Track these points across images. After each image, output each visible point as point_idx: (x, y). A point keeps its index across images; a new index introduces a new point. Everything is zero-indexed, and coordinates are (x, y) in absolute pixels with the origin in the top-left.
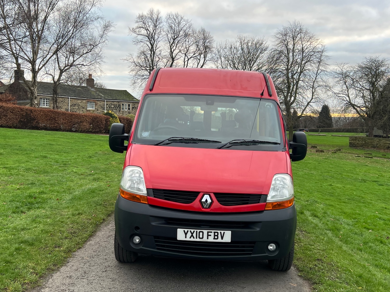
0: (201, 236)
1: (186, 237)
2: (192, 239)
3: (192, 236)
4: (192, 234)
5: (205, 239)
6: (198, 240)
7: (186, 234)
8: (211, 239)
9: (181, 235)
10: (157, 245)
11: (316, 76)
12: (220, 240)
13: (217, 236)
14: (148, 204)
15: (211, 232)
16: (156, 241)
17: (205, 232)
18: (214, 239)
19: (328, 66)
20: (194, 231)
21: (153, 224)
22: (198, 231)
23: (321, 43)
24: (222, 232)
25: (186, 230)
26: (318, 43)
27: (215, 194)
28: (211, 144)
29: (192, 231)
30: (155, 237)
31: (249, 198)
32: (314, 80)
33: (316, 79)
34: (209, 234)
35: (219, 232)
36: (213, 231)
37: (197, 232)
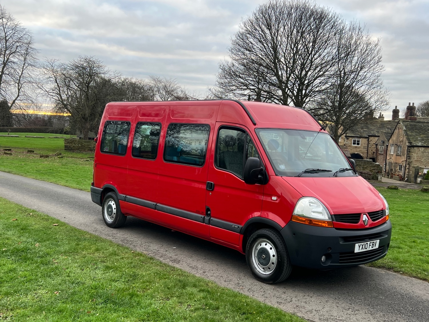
0: (366, 248)
1: (359, 250)
2: (362, 250)
3: (362, 248)
4: (362, 246)
5: (368, 249)
6: (365, 250)
7: (359, 247)
8: (371, 249)
9: (358, 248)
10: (340, 260)
11: (23, 71)
12: (374, 248)
13: (373, 245)
14: (334, 228)
15: (371, 243)
16: (341, 257)
17: (369, 243)
18: (372, 247)
19: (37, 60)
21: (341, 243)
22: (366, 243)
23: (29, 34)
24: (376, 241)
25: (360, 244)
26: (24, 33)
29: (363, 243)
30: (341, 253)
32: (20, 75)
33: (22, 73)
35: (374, 241)
36: (372, 242)
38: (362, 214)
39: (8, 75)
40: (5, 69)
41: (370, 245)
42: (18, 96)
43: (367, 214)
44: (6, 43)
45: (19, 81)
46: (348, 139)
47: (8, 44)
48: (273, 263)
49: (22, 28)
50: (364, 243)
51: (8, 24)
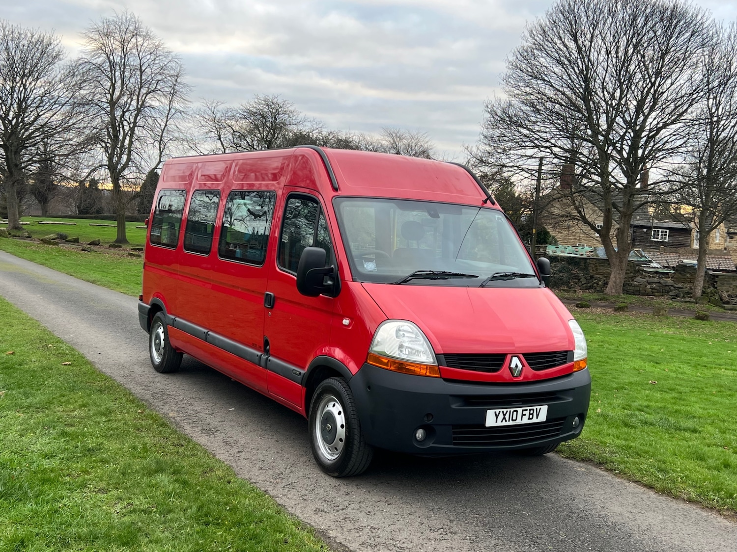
0: (514, 418)
1: (496, 422)
2: (504, 424)
3: (504, 418)
4: (504, 415)
5: (519, 422)
6: (511, 423)
7: (497, 416)
8: (525, 421)
9: (492, 419)
10: (455, 439)
11: (167, 121)
12: (535, 420)
13: (532, 414)
14: (441, 378)
15: (527, 410)
16: (454, 433)
17: (520, 410)
18: (529, 419)
19: (189, 103)
20: (507, 411)
21: (454, 406)
22: (512, 410)
23: (176, 60)
24: (538, 408)
25: (497, 411)
26: (170, 58)
27: (524, 355)
28: (465, 280)
29: (505, 411)
30: (455, 426)
31: (555, 357)
32: (163, 127)
33: (166, 125)
34: (524, 413)
35: (535, 408)
36: (528, 408)
37: (510, 411)
38: (509, 356)
39: (143, 127)
40: (139, 118)
41: (523, 415)
42: (160, 162)
43: (521, 356)
44: (141, 76)
45: (162, 137)
46: (732, 238)
47: (143, 77)
48: (341, 440)
49: (166, 50)
50: (509, 410)
51: (145, 44)
